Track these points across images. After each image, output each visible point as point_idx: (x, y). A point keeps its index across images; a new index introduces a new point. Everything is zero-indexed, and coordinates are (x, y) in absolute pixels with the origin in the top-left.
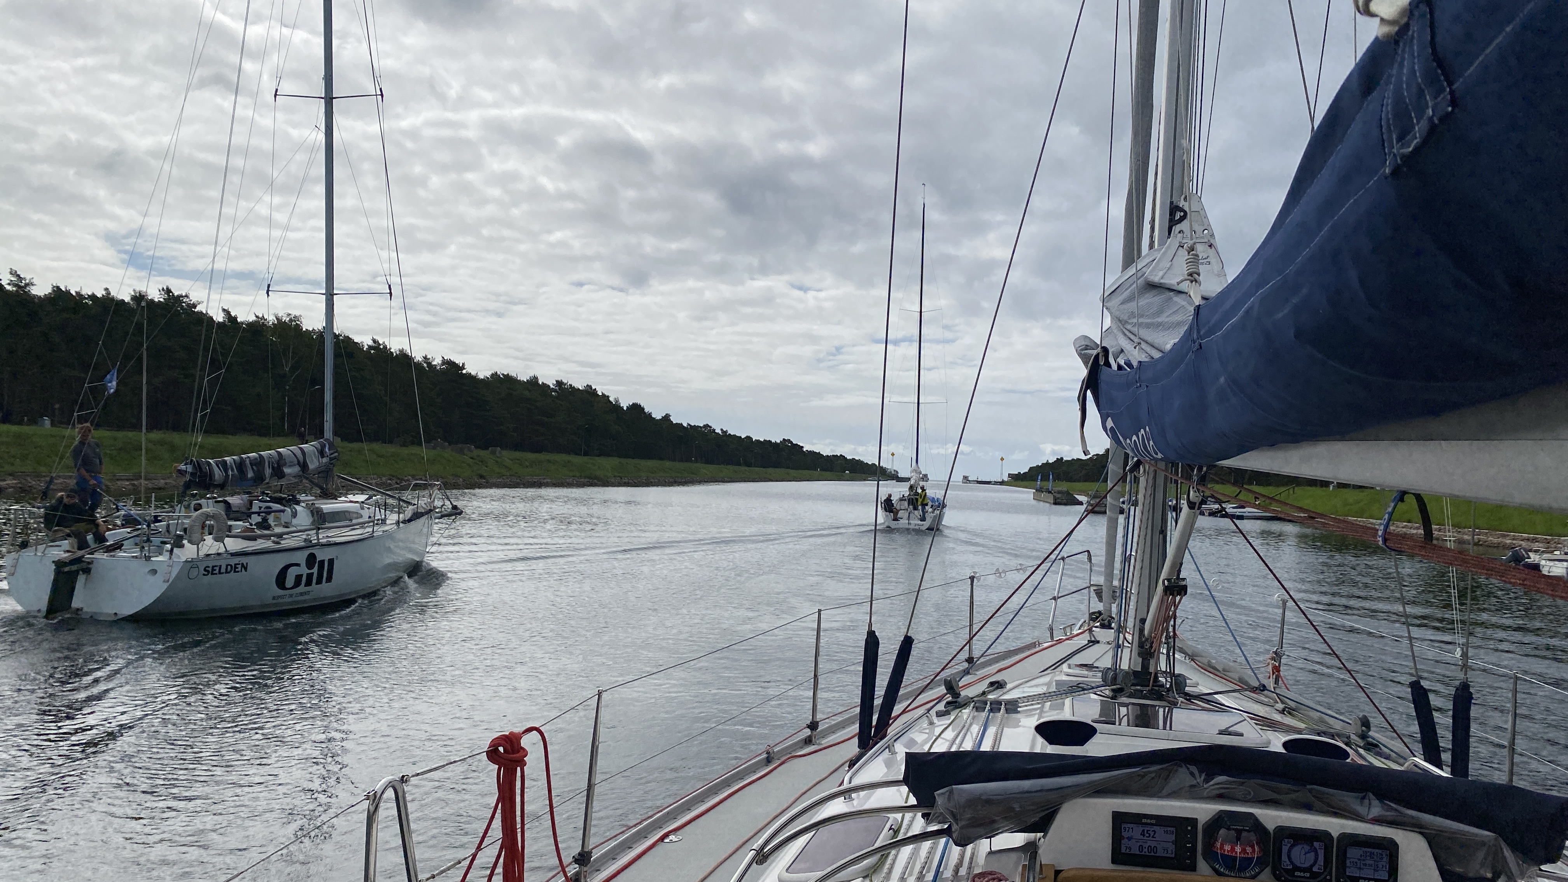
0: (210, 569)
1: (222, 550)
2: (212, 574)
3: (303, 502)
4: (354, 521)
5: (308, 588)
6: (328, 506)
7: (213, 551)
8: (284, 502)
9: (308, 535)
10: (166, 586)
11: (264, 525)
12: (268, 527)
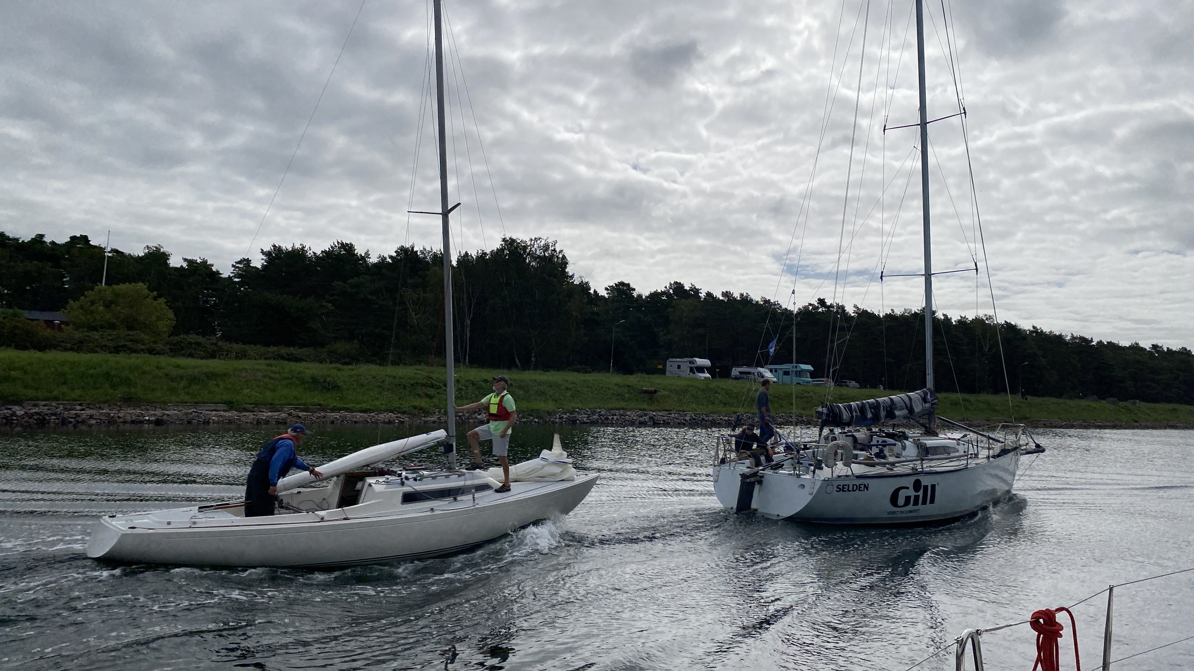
0: (841, 487)
1: (850, 473)
2: (843, 491)
3: (911, 438)
4: (952, 455)
5: (916, 507)
6: (930, 442)
7: (843, 473)
8: (896, 438)
9: (914, 464)
10: (811, 497)
11: (880, 455)
12: (884, 457)
